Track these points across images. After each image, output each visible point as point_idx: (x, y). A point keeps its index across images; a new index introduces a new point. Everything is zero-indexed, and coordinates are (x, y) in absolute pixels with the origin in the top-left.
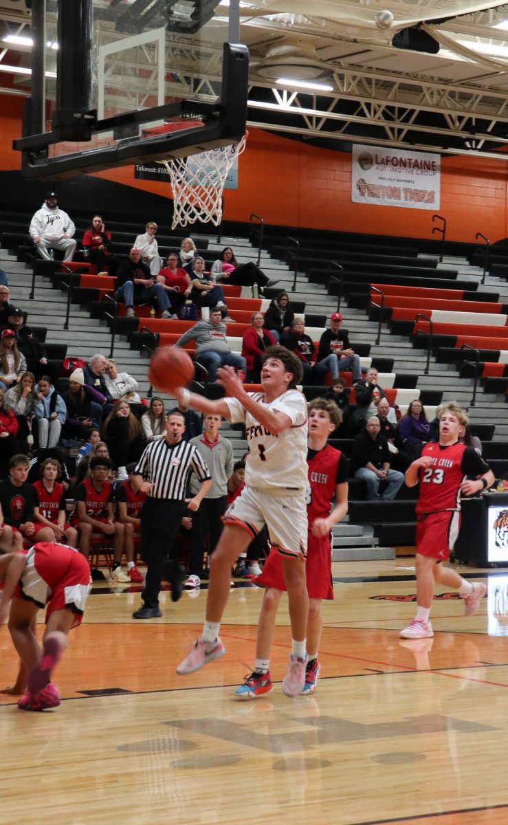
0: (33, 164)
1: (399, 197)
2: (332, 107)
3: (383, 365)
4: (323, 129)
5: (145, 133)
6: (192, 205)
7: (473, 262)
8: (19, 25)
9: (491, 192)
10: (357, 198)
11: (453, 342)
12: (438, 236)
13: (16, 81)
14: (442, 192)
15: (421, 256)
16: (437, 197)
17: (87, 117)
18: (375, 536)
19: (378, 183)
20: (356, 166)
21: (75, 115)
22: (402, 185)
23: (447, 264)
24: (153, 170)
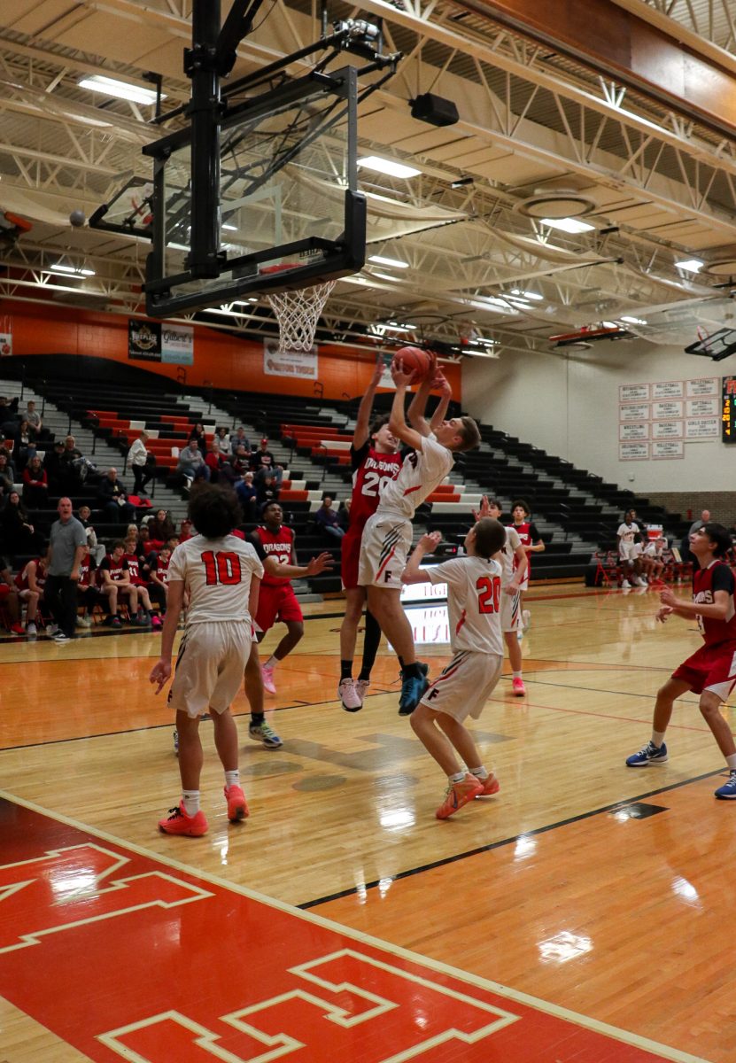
0: (155, 304)
1: (293, 371)
2: (253, 312)
3: (296, 476)
4: (248, 327)
5: (262, 272)
6: (304, 330)
7: (340, 411)
8: (60, 256)
9: (349, 369)
10: (267, 371)
11: (337, 460)
12: (318, 395)
13: (55, 296)
14: (319, 368)
15: (308, 408)
16: (316, 371)
17: (219, 256)
18: (309, 586)
19: (280, 362)
20: (266, 351)
21: (210, 255)
22: (295, 364)
23: (325, 413)
24: (140, 353)
